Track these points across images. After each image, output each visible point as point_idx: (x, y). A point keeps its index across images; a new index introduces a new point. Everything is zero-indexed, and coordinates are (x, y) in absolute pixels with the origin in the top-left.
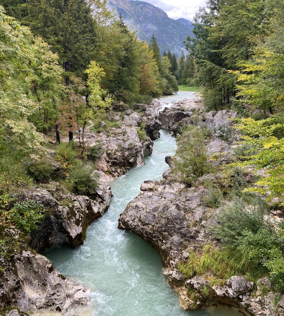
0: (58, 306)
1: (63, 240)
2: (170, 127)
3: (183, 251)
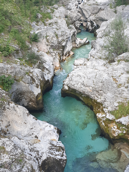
0: (35, 135)
1: (28, 97)
2: (87, 19)
3: (114, 103)
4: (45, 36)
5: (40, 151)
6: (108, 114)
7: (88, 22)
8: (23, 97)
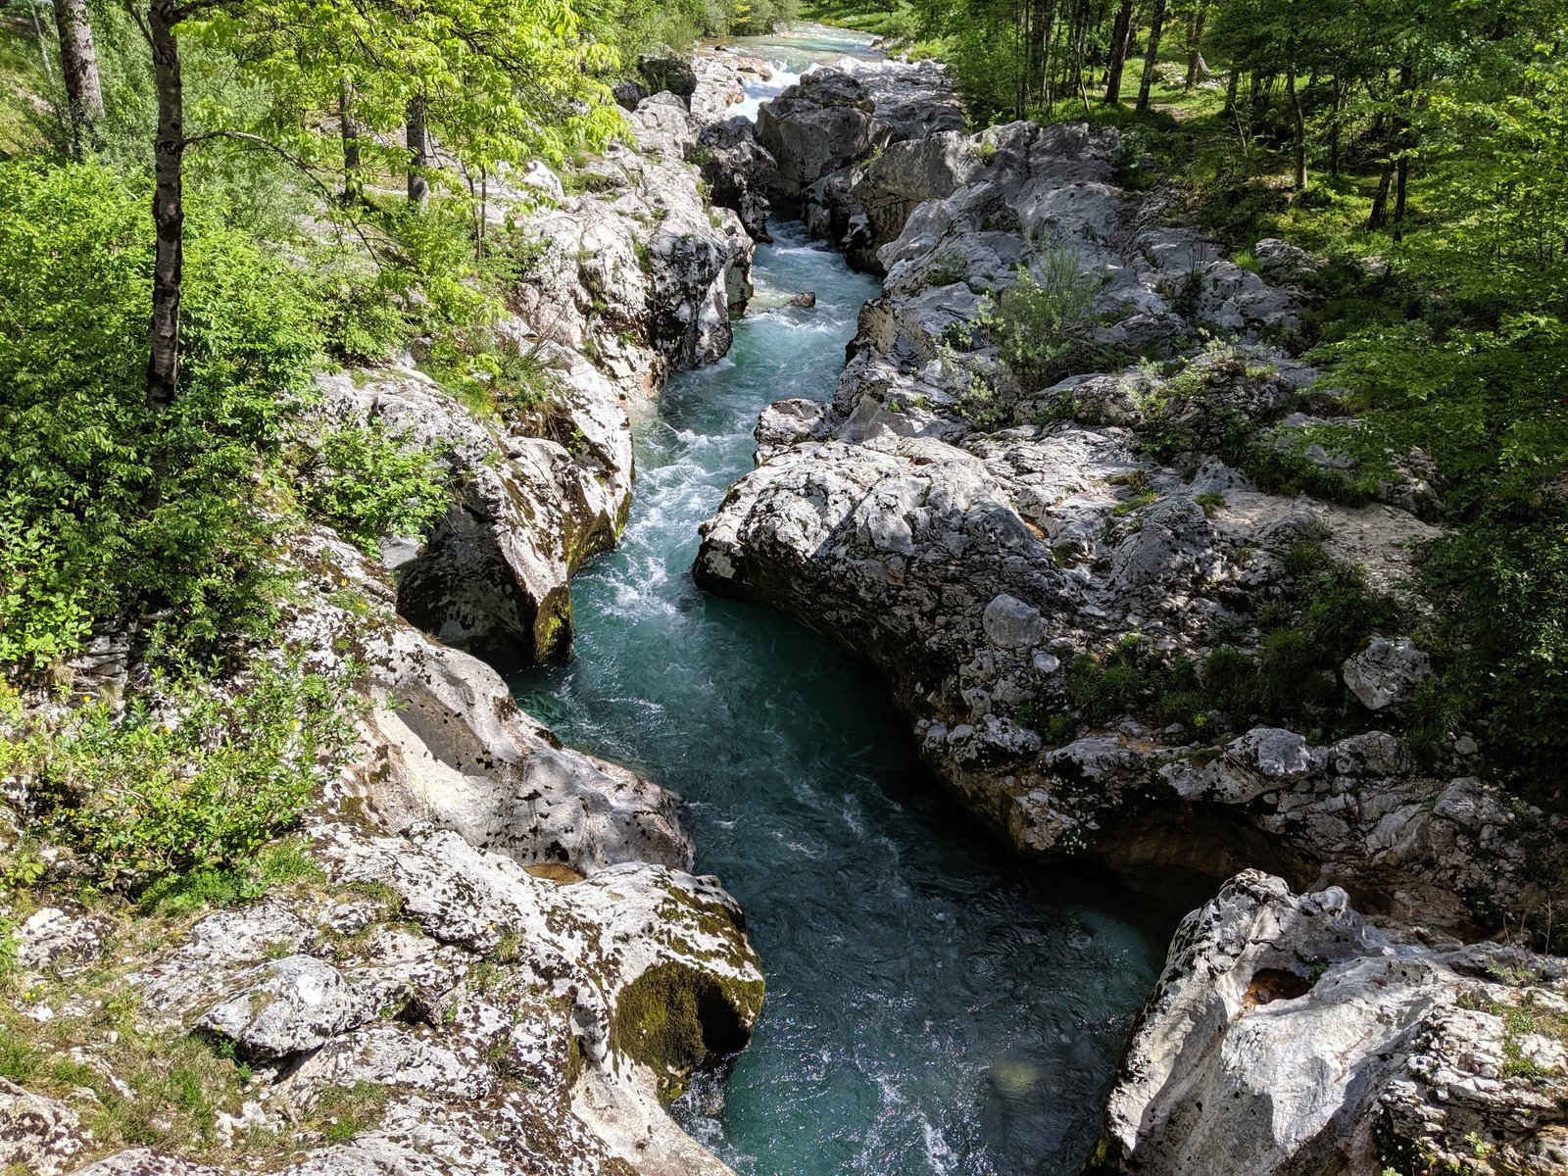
0: (552, 839)
1: (481, 613)
2: (807, 184)
3: (1035, 651)
4: (575, 249)
5: (604, 927)
6: (994, 725)
7: (812, 206)
8: (452, 610)
